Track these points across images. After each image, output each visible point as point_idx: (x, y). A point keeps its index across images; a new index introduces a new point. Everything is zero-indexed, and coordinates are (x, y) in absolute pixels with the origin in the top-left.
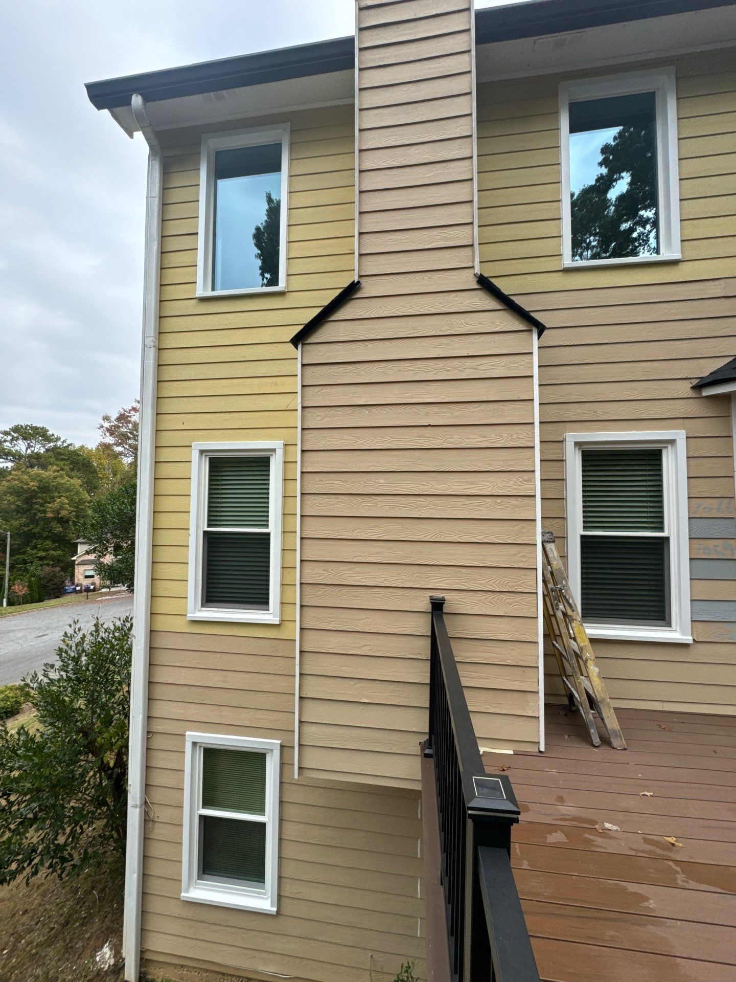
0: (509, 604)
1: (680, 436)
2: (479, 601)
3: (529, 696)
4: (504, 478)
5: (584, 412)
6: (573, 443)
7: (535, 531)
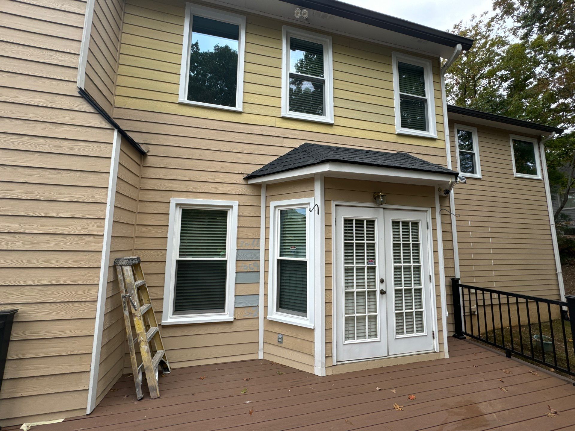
0: (75, 310)
1: (235, 204)
2: (51, 310)
3: (83, 375)
4: (83, 222)
5: (184, 186)
6: (175, 204)
7: (100, 259)
